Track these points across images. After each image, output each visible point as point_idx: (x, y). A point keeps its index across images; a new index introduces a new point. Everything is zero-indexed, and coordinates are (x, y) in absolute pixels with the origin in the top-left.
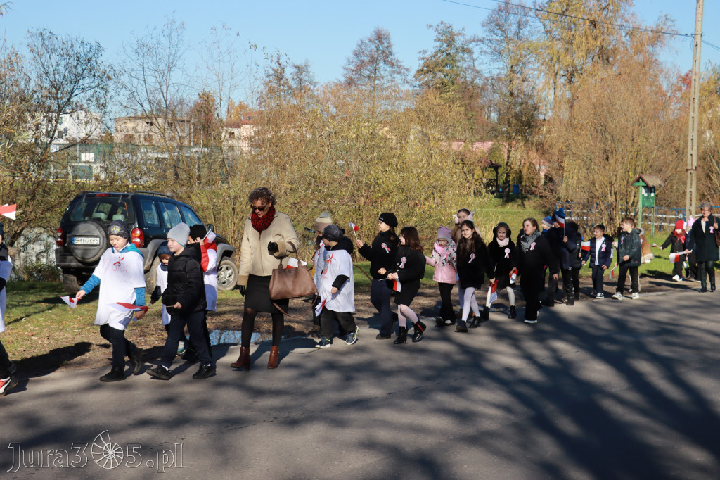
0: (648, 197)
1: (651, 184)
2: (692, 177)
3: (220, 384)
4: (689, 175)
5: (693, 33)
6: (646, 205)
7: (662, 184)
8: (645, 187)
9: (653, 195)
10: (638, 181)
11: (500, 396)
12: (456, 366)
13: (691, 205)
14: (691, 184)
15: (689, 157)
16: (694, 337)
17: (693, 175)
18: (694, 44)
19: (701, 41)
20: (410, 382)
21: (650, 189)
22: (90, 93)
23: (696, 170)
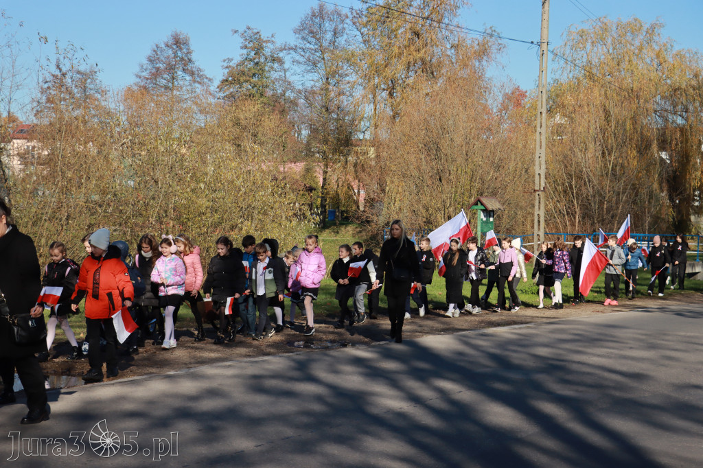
0: (487, 222)
1: (490, 208)
2: (540, 198)
4: (537, 197)
5: (539, 40)
6: (485, 230)
7: (502, 208)
8: (483, 211)
9: (491, 219)
10: (477, 204)
13: (539, 229)
14: (539, 206)
15: (537, 176)
16: (588, 374)
17: (541, 196)
18: (540, 53)
19: (548, 50)
21: (488, 213)
23: (544, 190)
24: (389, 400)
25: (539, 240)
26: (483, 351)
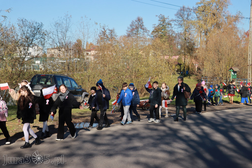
0: (234, 75)
1: (235, 70)
2: (250, 68)
3: (85, 142)
4: (249, 67)
5: (250, 17)
6: (233, 78)
7: (239, 70)
8: (233, 71)
9: (236, 74)
10: (230, 69)
11: (183, 146)
12: (168, 135)
13: (249, 78)
14: (249, 70)
15: (249, 61)
17: (250, 67)
18: (250, 21)
20: (152, 141)
21: (235, 72)
22: (39, 40)
23: (251, 65)
24: (185, 132)
25: (249, 81)
26: (221, 117)
